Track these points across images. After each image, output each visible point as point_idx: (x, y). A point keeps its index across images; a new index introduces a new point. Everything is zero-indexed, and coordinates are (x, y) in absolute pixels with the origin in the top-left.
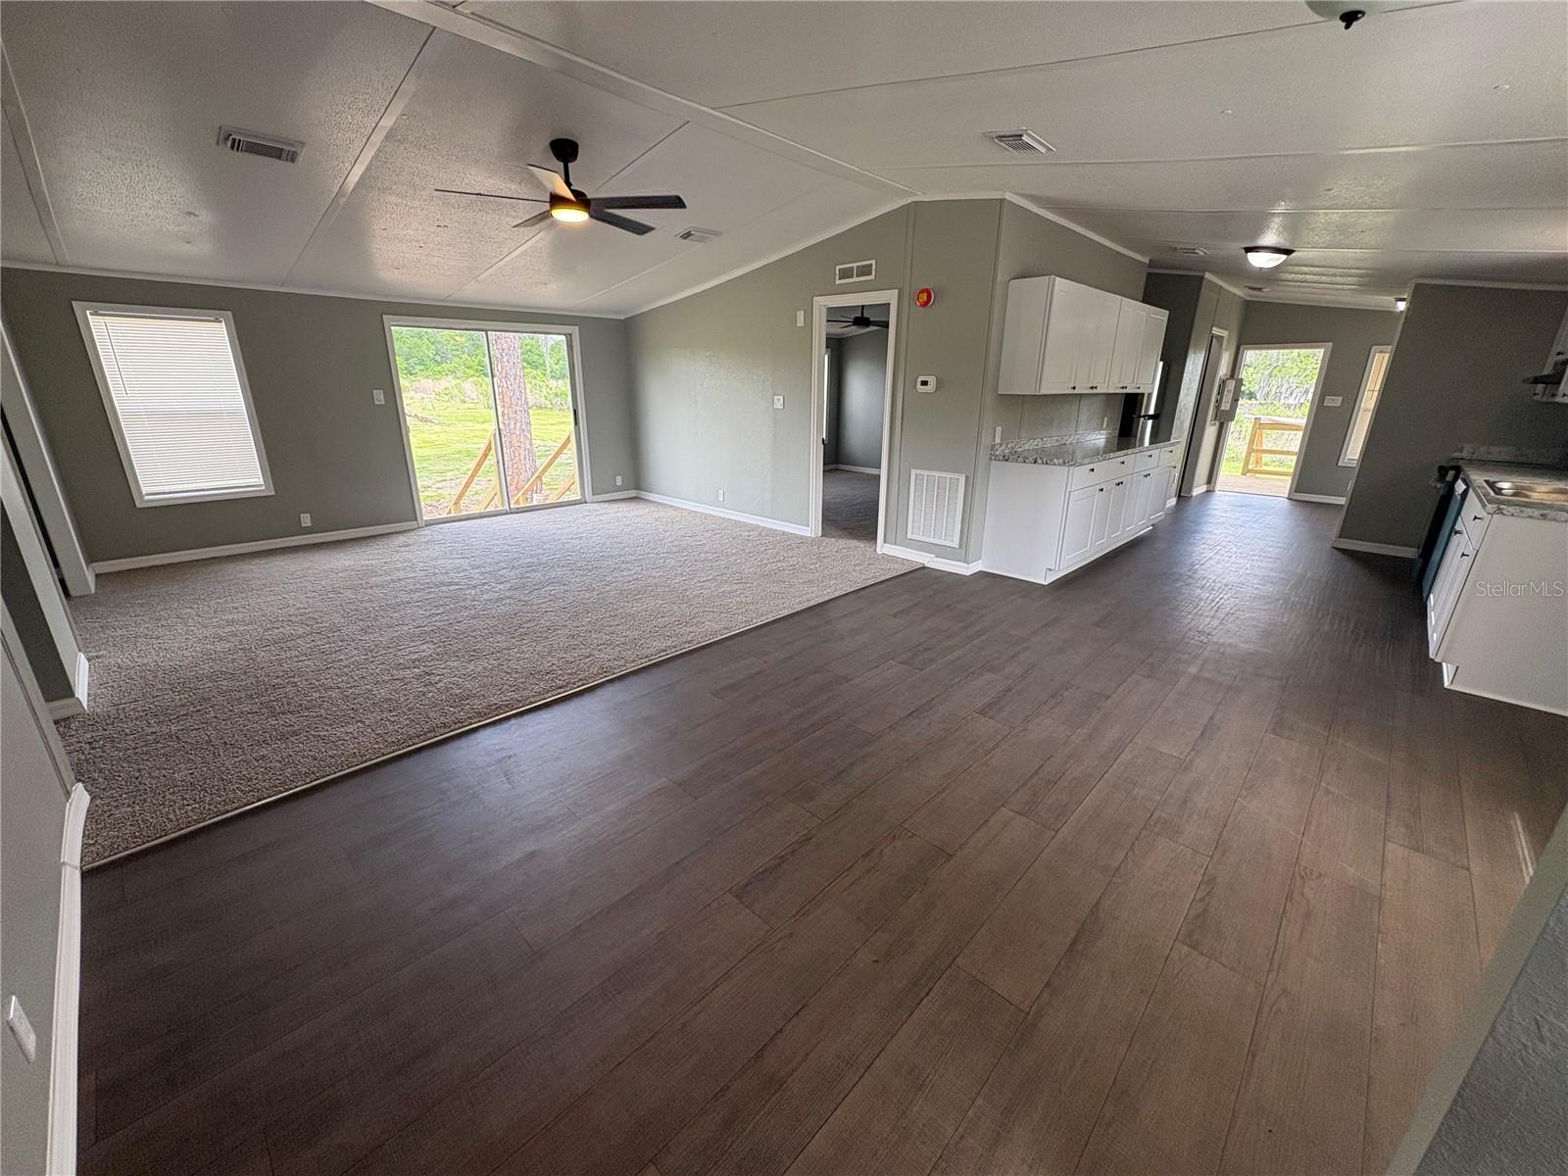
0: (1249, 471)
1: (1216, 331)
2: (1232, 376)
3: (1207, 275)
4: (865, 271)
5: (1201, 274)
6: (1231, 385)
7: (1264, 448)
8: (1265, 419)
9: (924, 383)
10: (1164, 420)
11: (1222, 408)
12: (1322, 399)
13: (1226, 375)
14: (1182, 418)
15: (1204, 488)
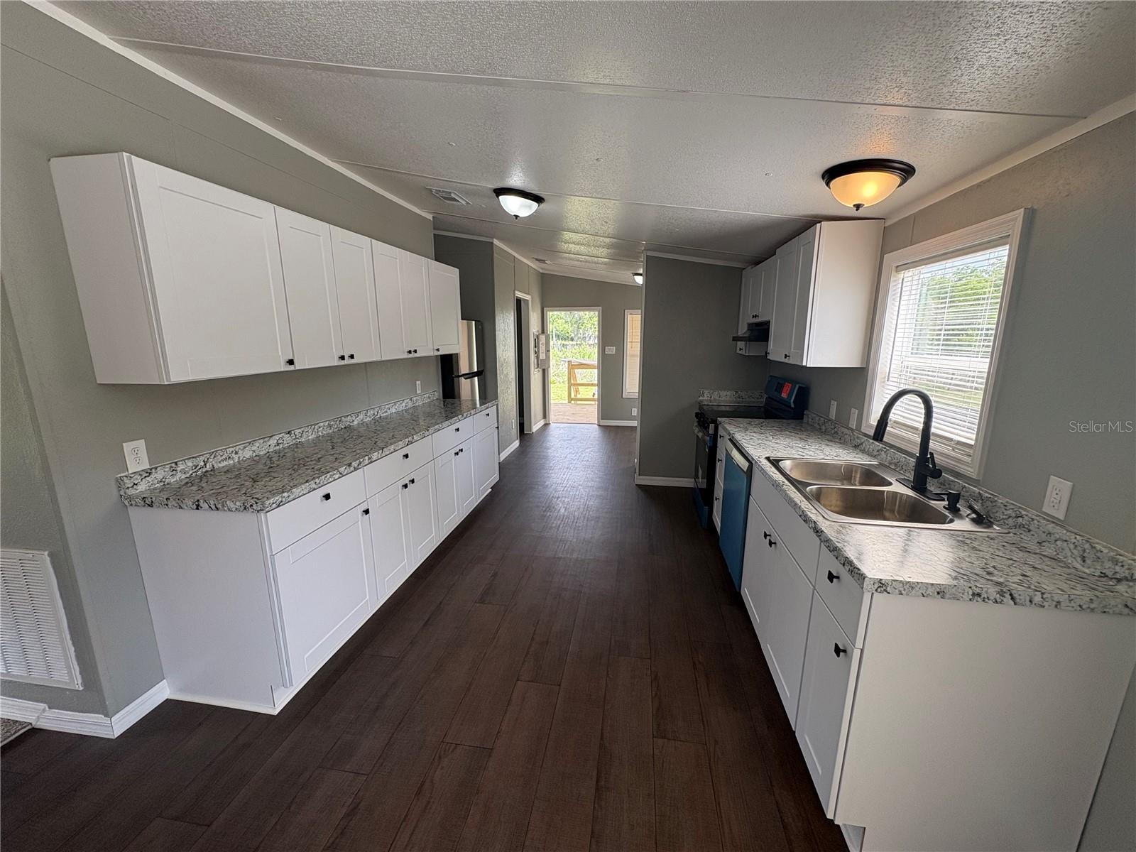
0: (572, 400)
1: (519, 294)
2: (543, 332)
3: (496, 242)
5: (491, 241)
6: (542, 338)
7: (578, 382)
8: (575, 361)
10: (488, 375)
11: (541, 358)
12: (604, 350)
13: (538, 331)
14: (505, 373)
15: (542, 423)
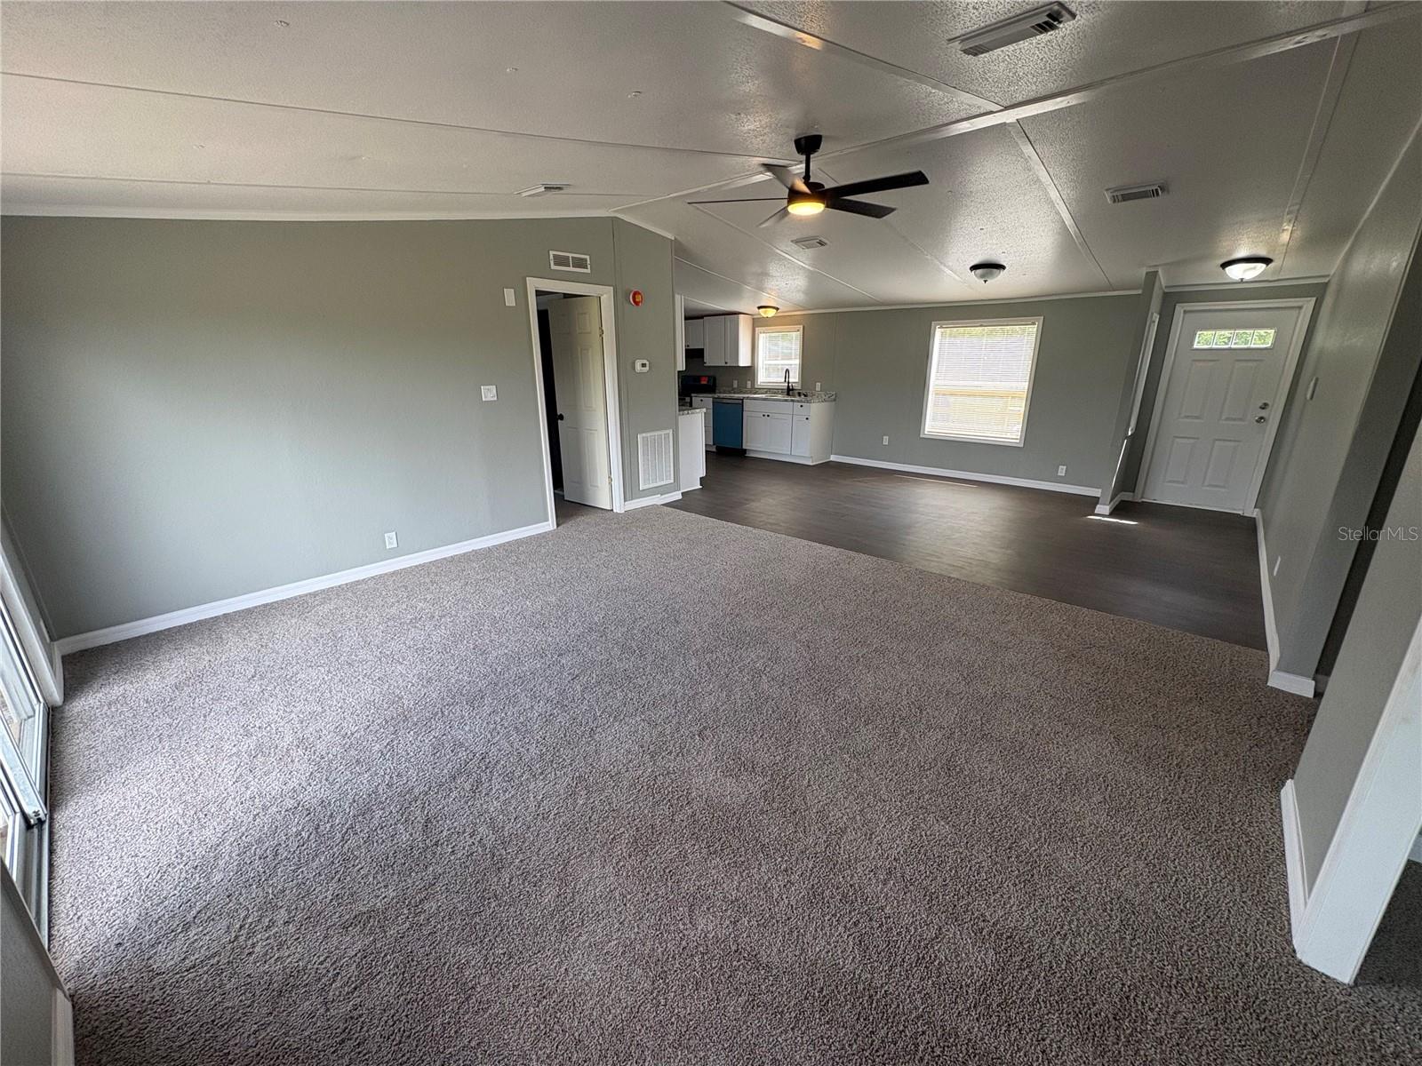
4: (580, 263)
9: (644, 365)
